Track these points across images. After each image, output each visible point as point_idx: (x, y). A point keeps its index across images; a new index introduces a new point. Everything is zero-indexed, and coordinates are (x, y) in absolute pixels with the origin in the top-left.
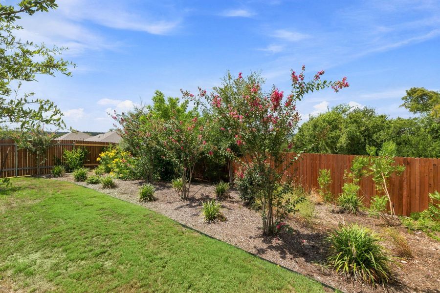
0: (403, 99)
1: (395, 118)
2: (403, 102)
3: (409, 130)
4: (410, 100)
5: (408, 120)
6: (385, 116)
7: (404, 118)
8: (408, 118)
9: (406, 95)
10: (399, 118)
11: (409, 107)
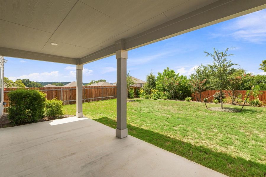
0: (260, 65)
1: (256, 75)
2: (260, 67)
3: (264, 81)
4: (264, 66)
5: (263, 76)
6: (251, 74)
7: (261, 75)
8: (263, 75)
9: (262, 63)
10: (258, 75)
11: (263, 70)
